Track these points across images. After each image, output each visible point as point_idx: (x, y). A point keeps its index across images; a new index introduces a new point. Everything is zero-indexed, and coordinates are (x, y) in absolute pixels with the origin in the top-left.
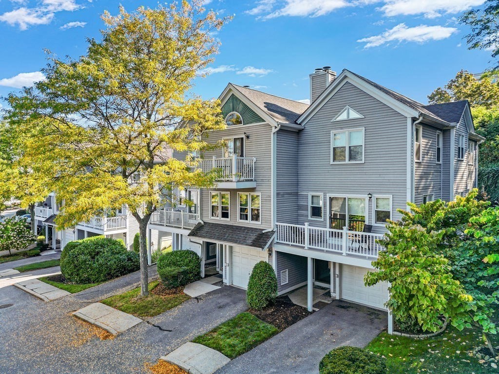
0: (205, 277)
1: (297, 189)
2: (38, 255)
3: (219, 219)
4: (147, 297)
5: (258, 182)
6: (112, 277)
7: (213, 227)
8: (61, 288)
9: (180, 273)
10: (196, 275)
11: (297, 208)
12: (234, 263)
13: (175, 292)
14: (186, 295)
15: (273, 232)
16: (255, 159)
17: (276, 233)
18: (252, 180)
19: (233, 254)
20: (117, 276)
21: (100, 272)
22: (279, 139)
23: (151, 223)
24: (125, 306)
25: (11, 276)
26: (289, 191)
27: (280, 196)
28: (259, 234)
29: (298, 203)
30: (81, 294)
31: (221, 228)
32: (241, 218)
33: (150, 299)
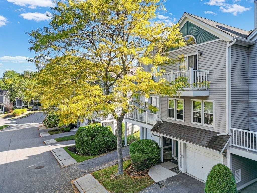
0: (164, 162)
1: (247, 97)
2: (69, 131)
3: (175, 120)
4: (122, 176)
5: (210, 91)
6: (102, 152)
7: (170, 125)
8: (73, 157)
9: (145, 160)
10: (157, 161)
11: (248, 114)
12: (187, 156)
13: (142, 174)
14: (150, 178)
15: (228, 136)
16: (208, 72)
17: (231, 137)
18: (205, 90)
19: (187, 148)
20: (105, 152)
21: (95, 149)
22: (233, 53)
23: (126, 118)
24: (106, 181)
25: (51, 144)
26: (241, 99)
27: (234, 104)
28: (213, 136)
29: (249, 110)
30: (83, 164)
31: (177, 127)
32: (194, 121)
33: (123, 178)
